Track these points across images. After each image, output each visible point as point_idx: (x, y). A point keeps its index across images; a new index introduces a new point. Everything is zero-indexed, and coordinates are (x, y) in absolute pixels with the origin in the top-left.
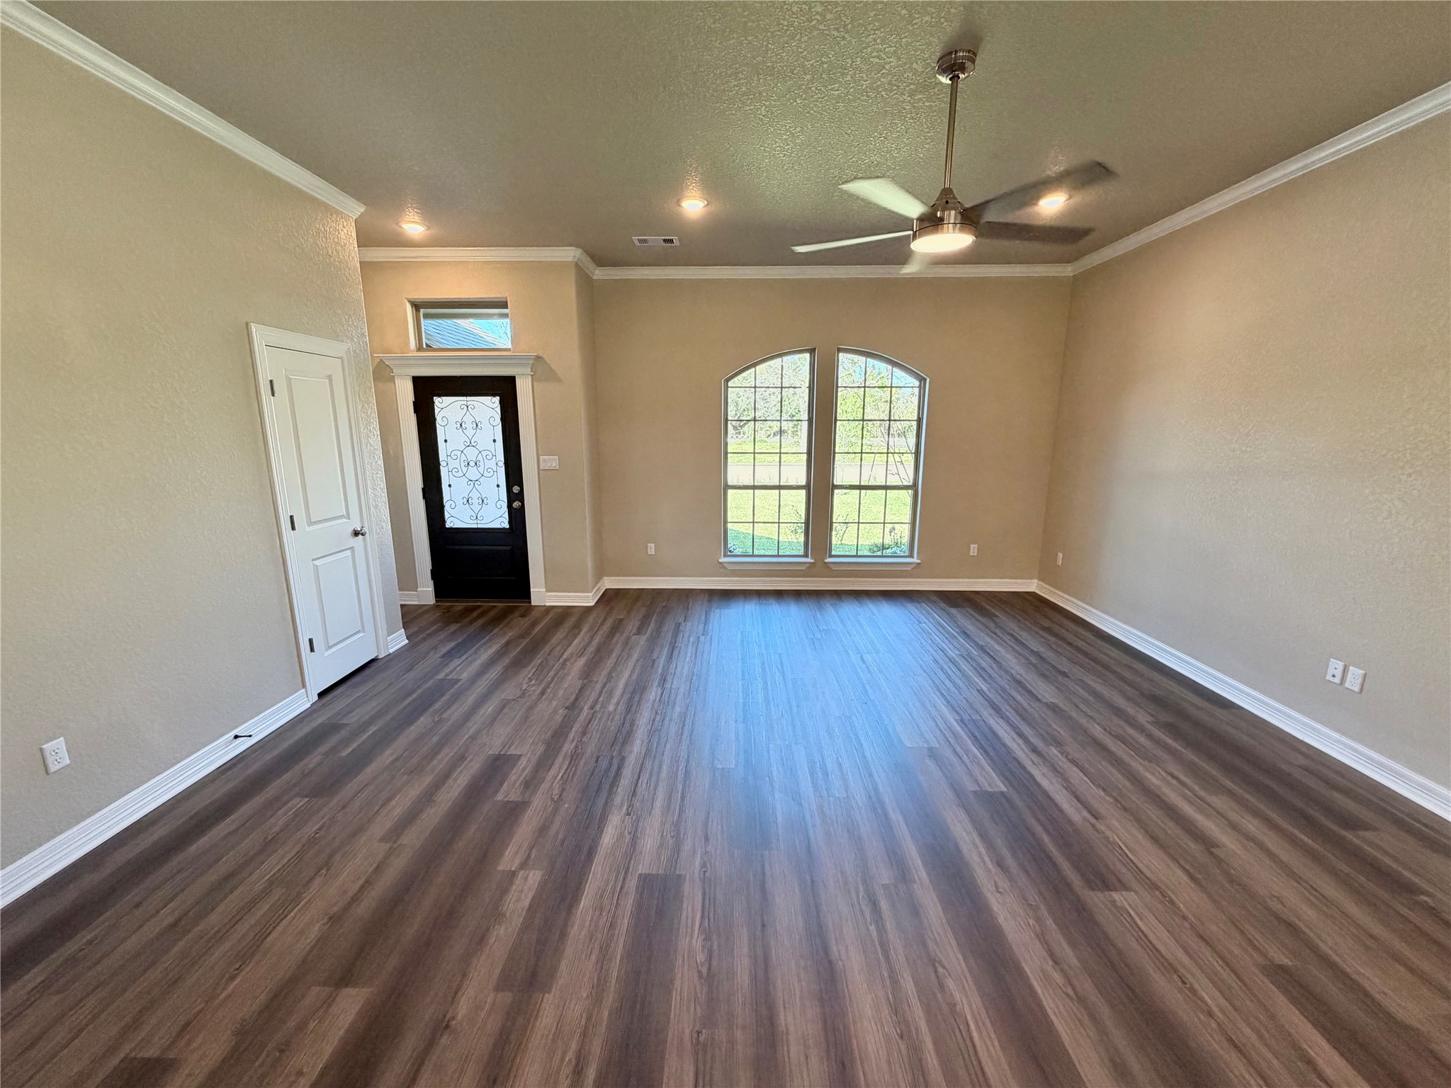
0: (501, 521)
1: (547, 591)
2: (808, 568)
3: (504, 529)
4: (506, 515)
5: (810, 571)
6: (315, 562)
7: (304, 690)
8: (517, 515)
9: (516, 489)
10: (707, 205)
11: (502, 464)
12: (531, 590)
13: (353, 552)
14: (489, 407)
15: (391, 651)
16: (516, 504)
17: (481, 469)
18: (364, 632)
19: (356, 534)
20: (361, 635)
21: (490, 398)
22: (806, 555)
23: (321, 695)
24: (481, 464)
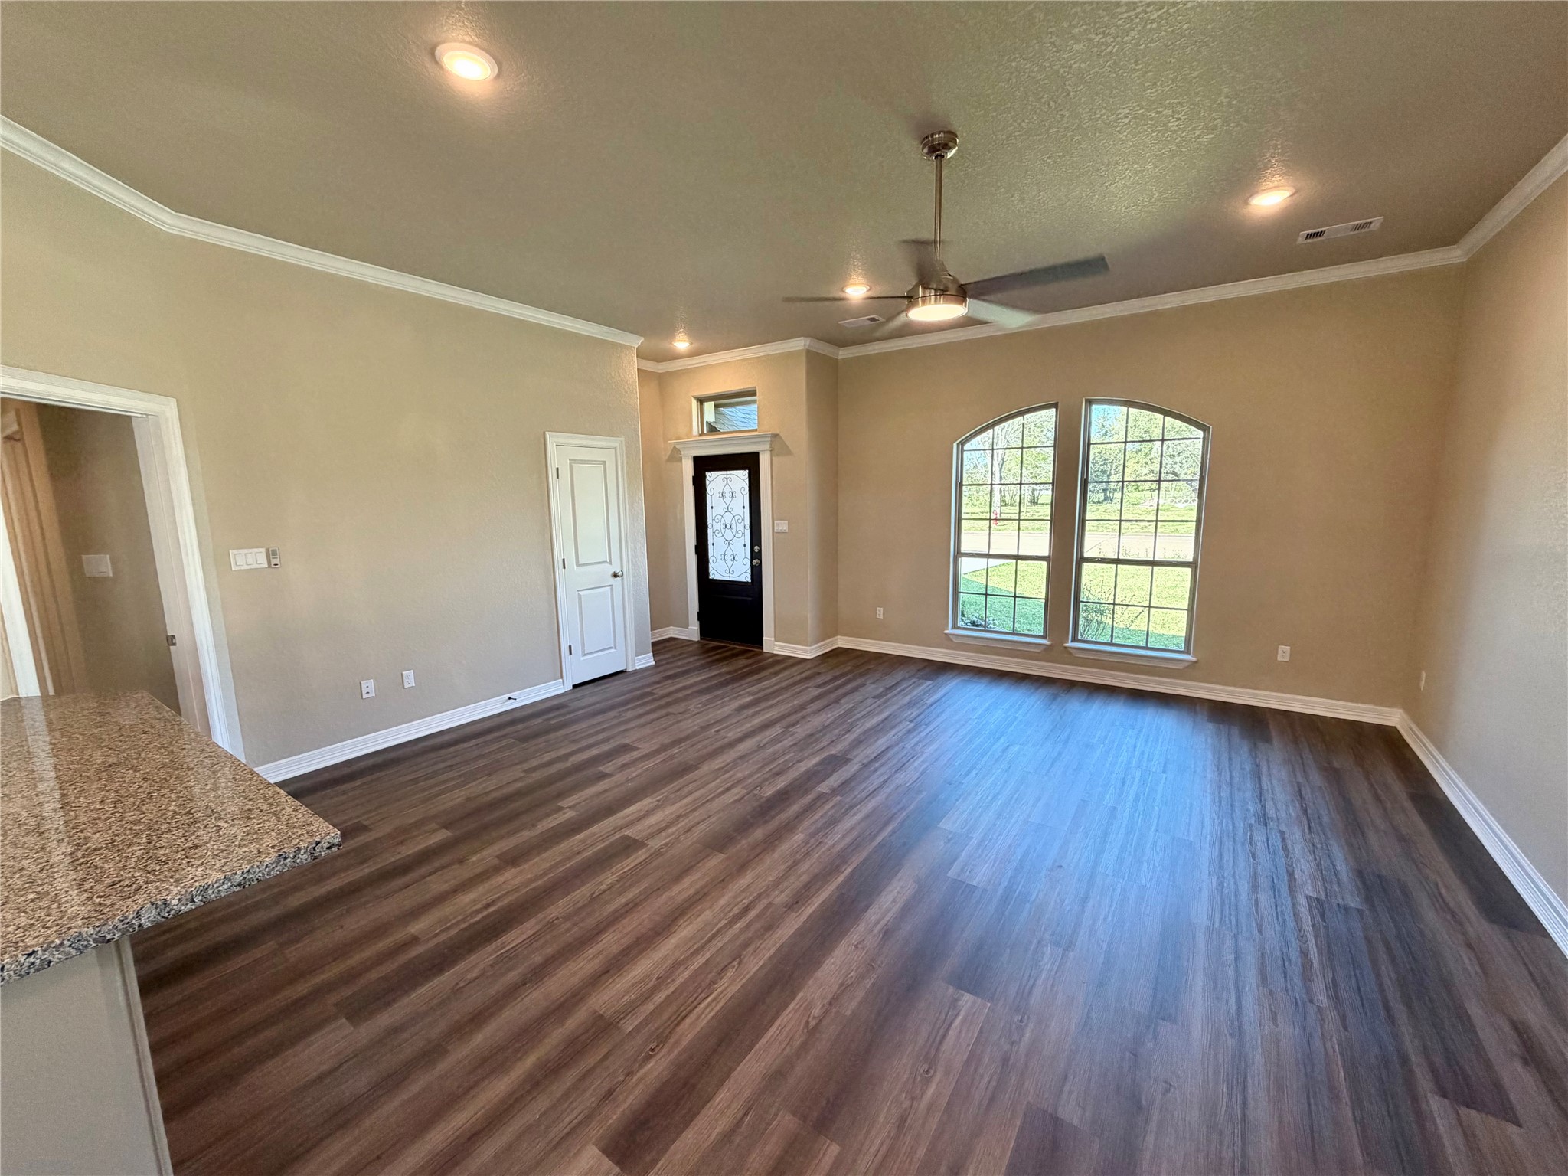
0: (746, 577)
1: (776, 641)
2: (1045, 650)
3: (748, 582)
4: (749, 571)
5: (1047, 654)
6: (581, 593)
7: (561, 680)
8: (756, 571)
9: (756, 548)
10: (870, 290)
11: (748, 527)
12: (764, 638)
13: (612, 590)
14: (739, 479)
15: (638, 668)
16: (755, 562)
17: (734, 531)
18: (615, 648)
19: (615, 575)
20: (613, 650)
21: (742, 471)
22: (1044, 637)
23: (575, 686)
24: (734, 526)
